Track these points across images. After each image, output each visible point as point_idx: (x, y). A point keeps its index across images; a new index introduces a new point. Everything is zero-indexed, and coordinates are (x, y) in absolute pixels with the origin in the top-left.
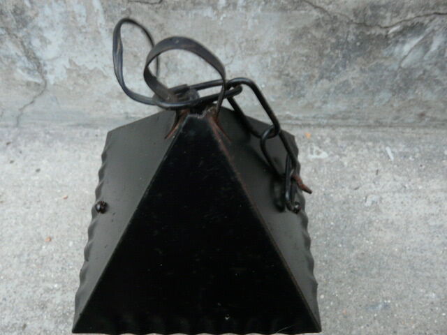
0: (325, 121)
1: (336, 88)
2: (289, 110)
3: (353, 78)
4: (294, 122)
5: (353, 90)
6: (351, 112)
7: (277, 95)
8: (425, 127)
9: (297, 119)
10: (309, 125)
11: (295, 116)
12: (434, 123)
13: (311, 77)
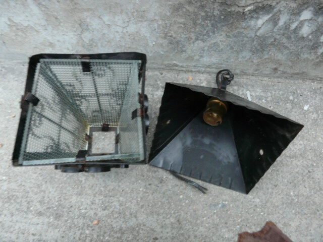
0: (204, 69)
1: (208, 47)
2: (175, 60)
3: (220, 41)
4: (180, 69)
5: (222, 49)
6: (222, 64)
7: (165, 50)
8: (278, 77)
9: (182, 67)
10: (191, 71)
11: (181, 64)
12: (285, 75)
13: (189, 39)
